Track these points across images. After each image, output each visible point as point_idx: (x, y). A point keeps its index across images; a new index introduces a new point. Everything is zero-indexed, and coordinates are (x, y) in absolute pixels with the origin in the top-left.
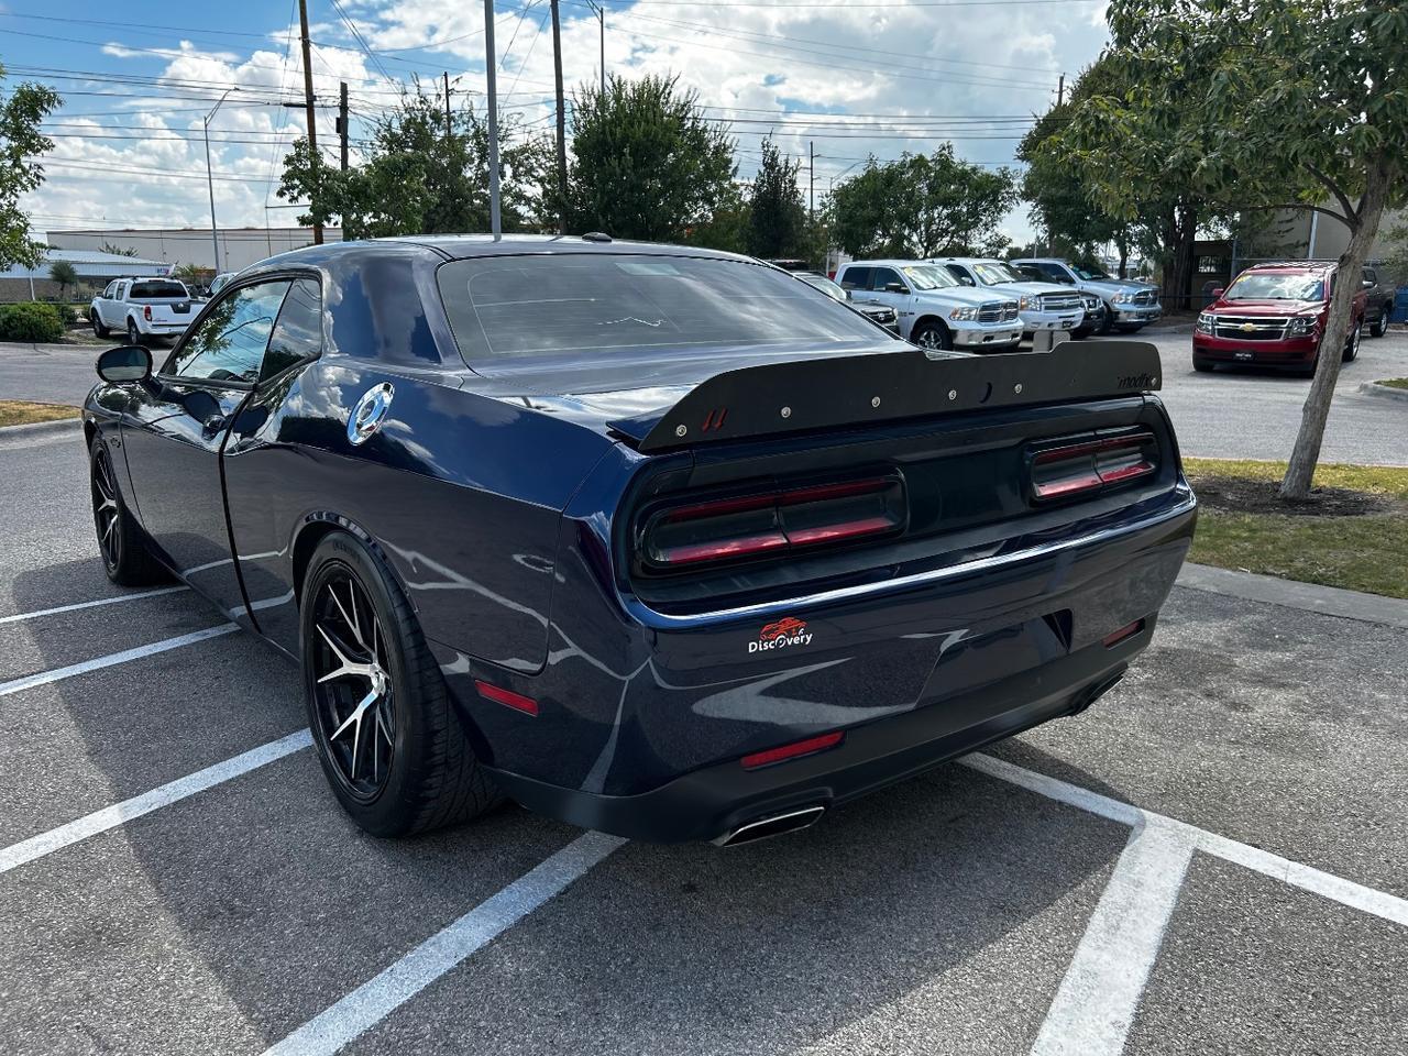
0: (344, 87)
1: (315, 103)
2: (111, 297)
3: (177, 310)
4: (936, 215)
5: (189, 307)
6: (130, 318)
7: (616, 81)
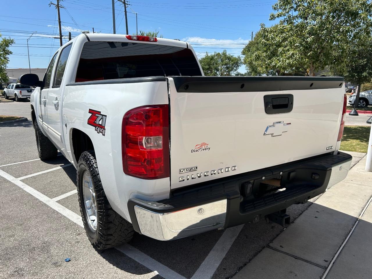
0: (70, 33)
1: (62, 37)
2: (10, 88)
3: (28, 92)
4: (223, 67)
5: (32, 91)
6: (16, 94)
7: (142, 33)
